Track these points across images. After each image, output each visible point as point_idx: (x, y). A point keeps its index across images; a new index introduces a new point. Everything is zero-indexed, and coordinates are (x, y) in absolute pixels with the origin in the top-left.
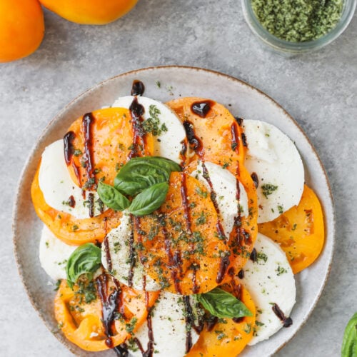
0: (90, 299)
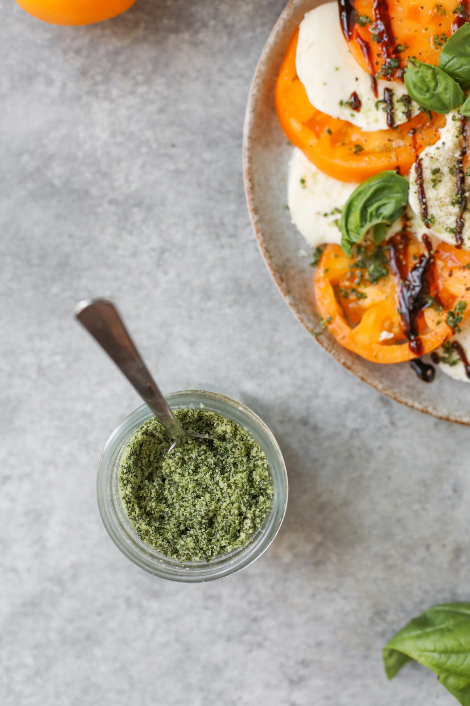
0: (376, 274)
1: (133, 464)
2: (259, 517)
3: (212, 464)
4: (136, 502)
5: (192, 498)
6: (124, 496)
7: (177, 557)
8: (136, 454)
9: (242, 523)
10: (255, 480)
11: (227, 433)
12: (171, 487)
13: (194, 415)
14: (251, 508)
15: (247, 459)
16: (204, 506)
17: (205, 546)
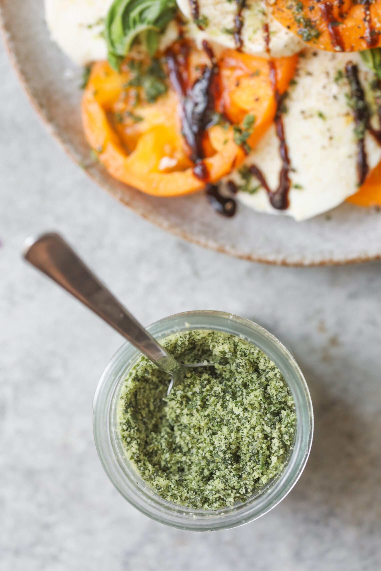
0: (154, 93)
1: (131, 418)
2: (286, 433)
3: (220, 392)
4: (147, 459)
5: (208, 436)
6: (132, 455)
7: (208, 506)
8: (132, 405)
9: (270, 446)
10: (271, 395)
11: (226, 353)
12: (182, 433)
13: (184, 342)
14: (275, 426)
15: (256, 375)
16: (223, 440)
17: (236, 483)
